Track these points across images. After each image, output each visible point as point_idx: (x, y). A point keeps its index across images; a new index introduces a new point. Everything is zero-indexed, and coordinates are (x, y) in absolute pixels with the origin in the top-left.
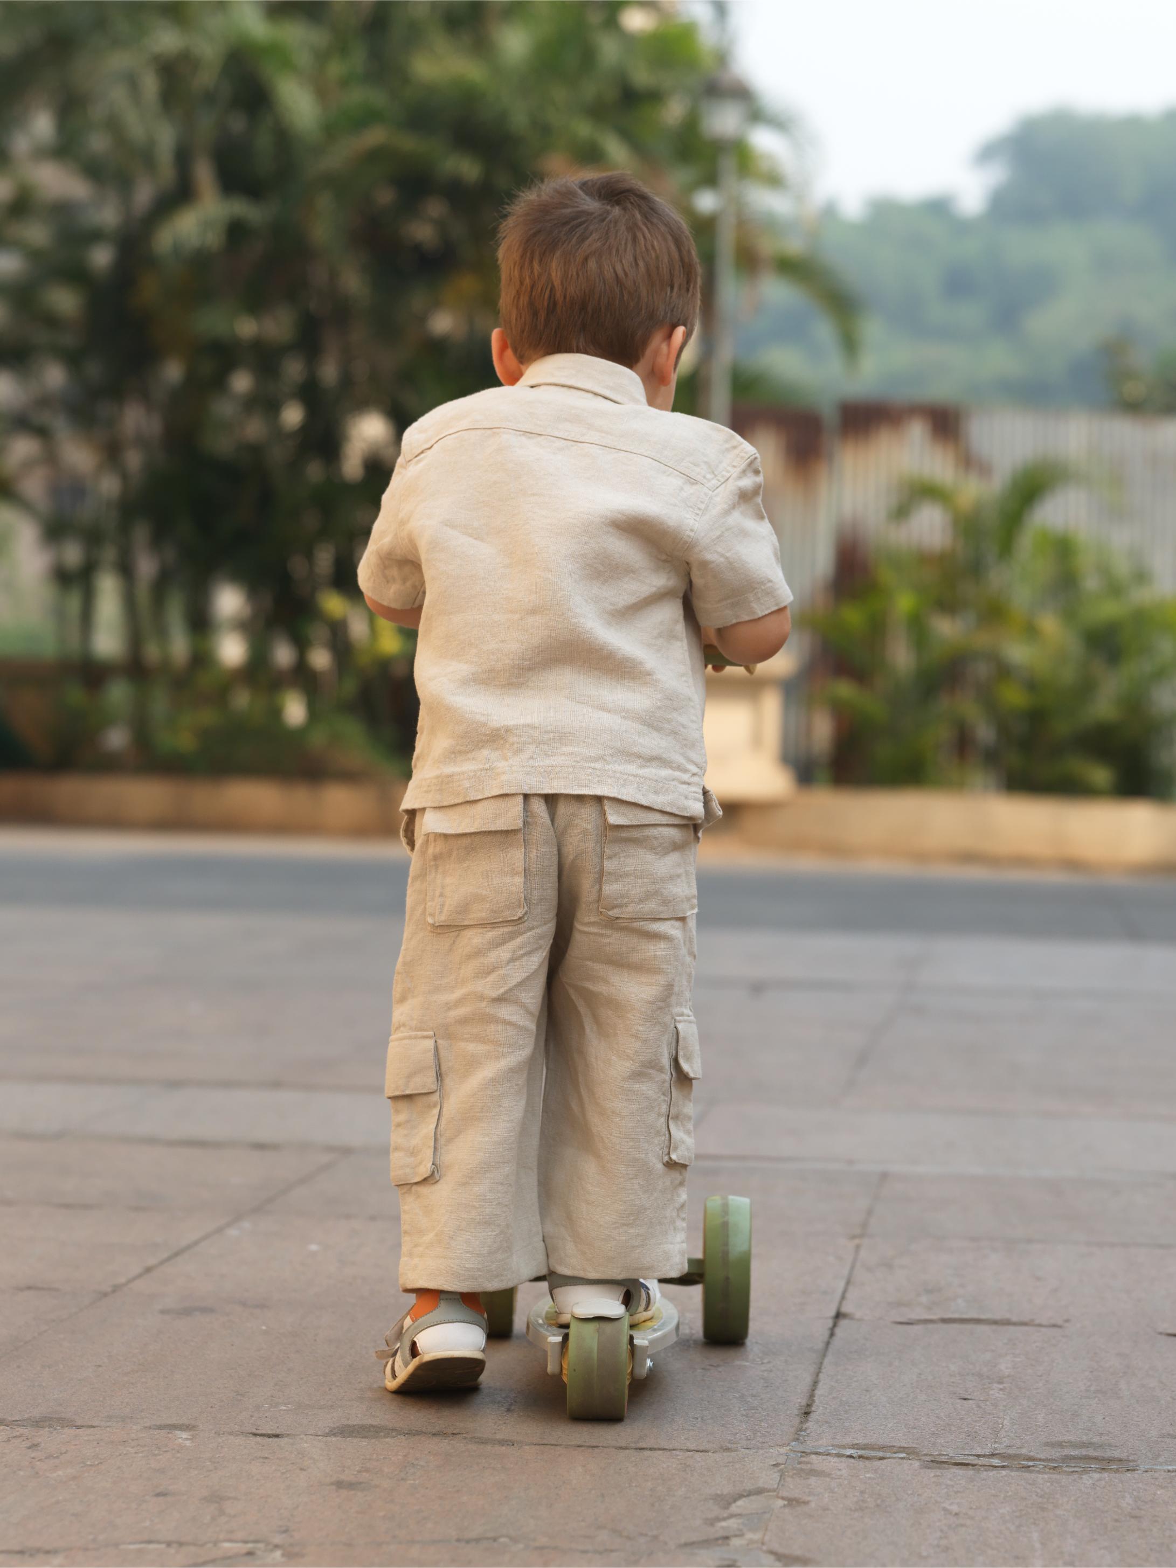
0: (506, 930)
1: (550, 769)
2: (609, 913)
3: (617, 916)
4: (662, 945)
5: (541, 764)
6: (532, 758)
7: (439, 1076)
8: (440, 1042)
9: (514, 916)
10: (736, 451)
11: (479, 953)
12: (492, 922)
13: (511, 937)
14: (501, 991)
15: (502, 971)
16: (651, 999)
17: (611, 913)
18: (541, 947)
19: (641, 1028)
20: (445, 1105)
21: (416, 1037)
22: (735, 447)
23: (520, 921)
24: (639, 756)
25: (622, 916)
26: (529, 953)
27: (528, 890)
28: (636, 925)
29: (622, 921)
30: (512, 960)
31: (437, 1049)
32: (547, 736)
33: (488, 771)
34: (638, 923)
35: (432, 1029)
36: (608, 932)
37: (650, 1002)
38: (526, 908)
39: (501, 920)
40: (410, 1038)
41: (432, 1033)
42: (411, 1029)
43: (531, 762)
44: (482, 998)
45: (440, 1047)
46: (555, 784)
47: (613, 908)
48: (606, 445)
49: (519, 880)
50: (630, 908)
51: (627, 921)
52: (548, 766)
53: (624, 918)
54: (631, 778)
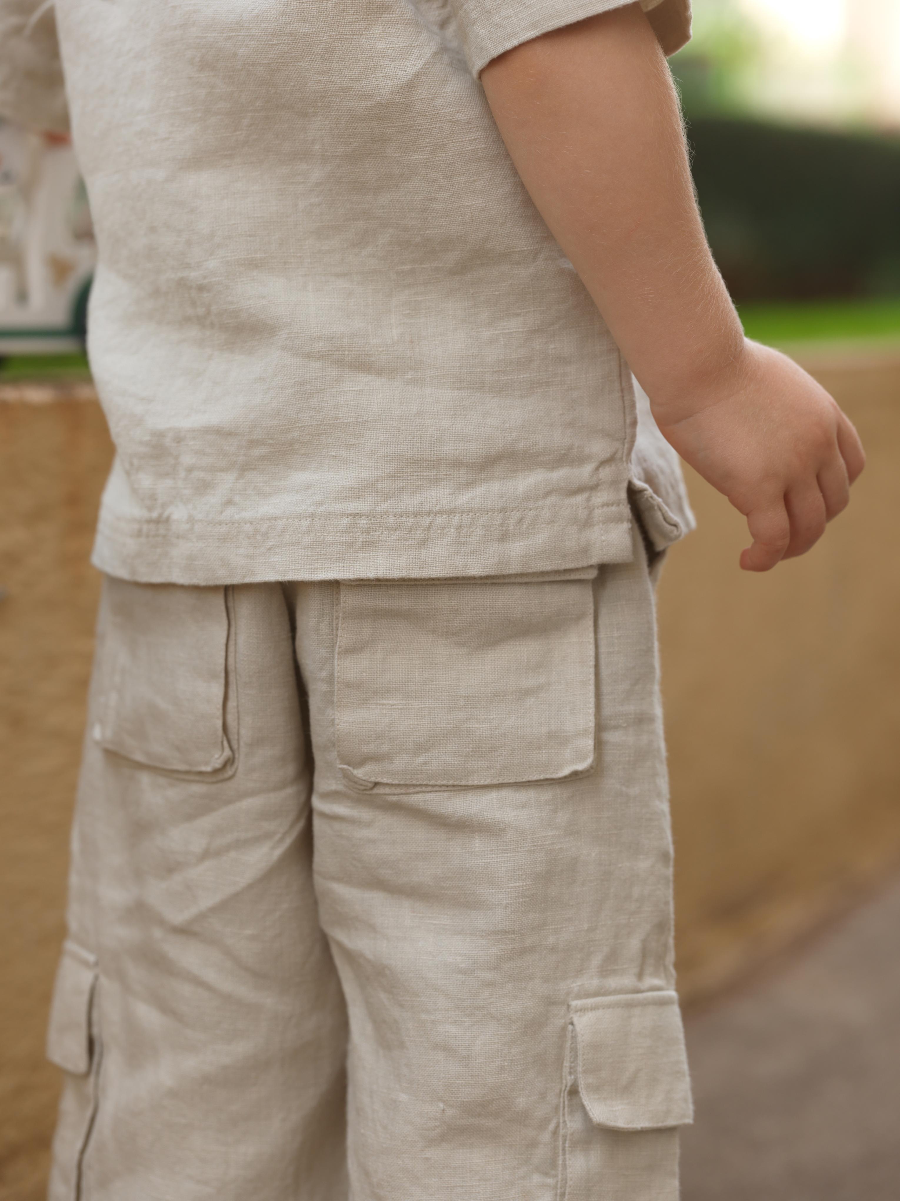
0: (196, 789)
1: (266, 525)
2: (355, 772)
3: (373, 779)
4: (478, 843)
8: (102, 980)
9: (206, 764)
12: (174, 767)
13: (208, 805)
16: (463, 965)
17: (359, 773)
19: (453, 1029)
21: (75, 957)
25: (385, 780)
28: (417, 799)
29: (387, 790)
30: (206, 855)
32: (257, 452)
34: (420, 796)
35: (94, 950)
36: (364, 814)
37: (461, 971)
38: (228, 748)
47: (363, 762)
50: (400, 763)
51: (398, 791)
52: (262, 519)
53: (387, 784)
54: (440, 520)
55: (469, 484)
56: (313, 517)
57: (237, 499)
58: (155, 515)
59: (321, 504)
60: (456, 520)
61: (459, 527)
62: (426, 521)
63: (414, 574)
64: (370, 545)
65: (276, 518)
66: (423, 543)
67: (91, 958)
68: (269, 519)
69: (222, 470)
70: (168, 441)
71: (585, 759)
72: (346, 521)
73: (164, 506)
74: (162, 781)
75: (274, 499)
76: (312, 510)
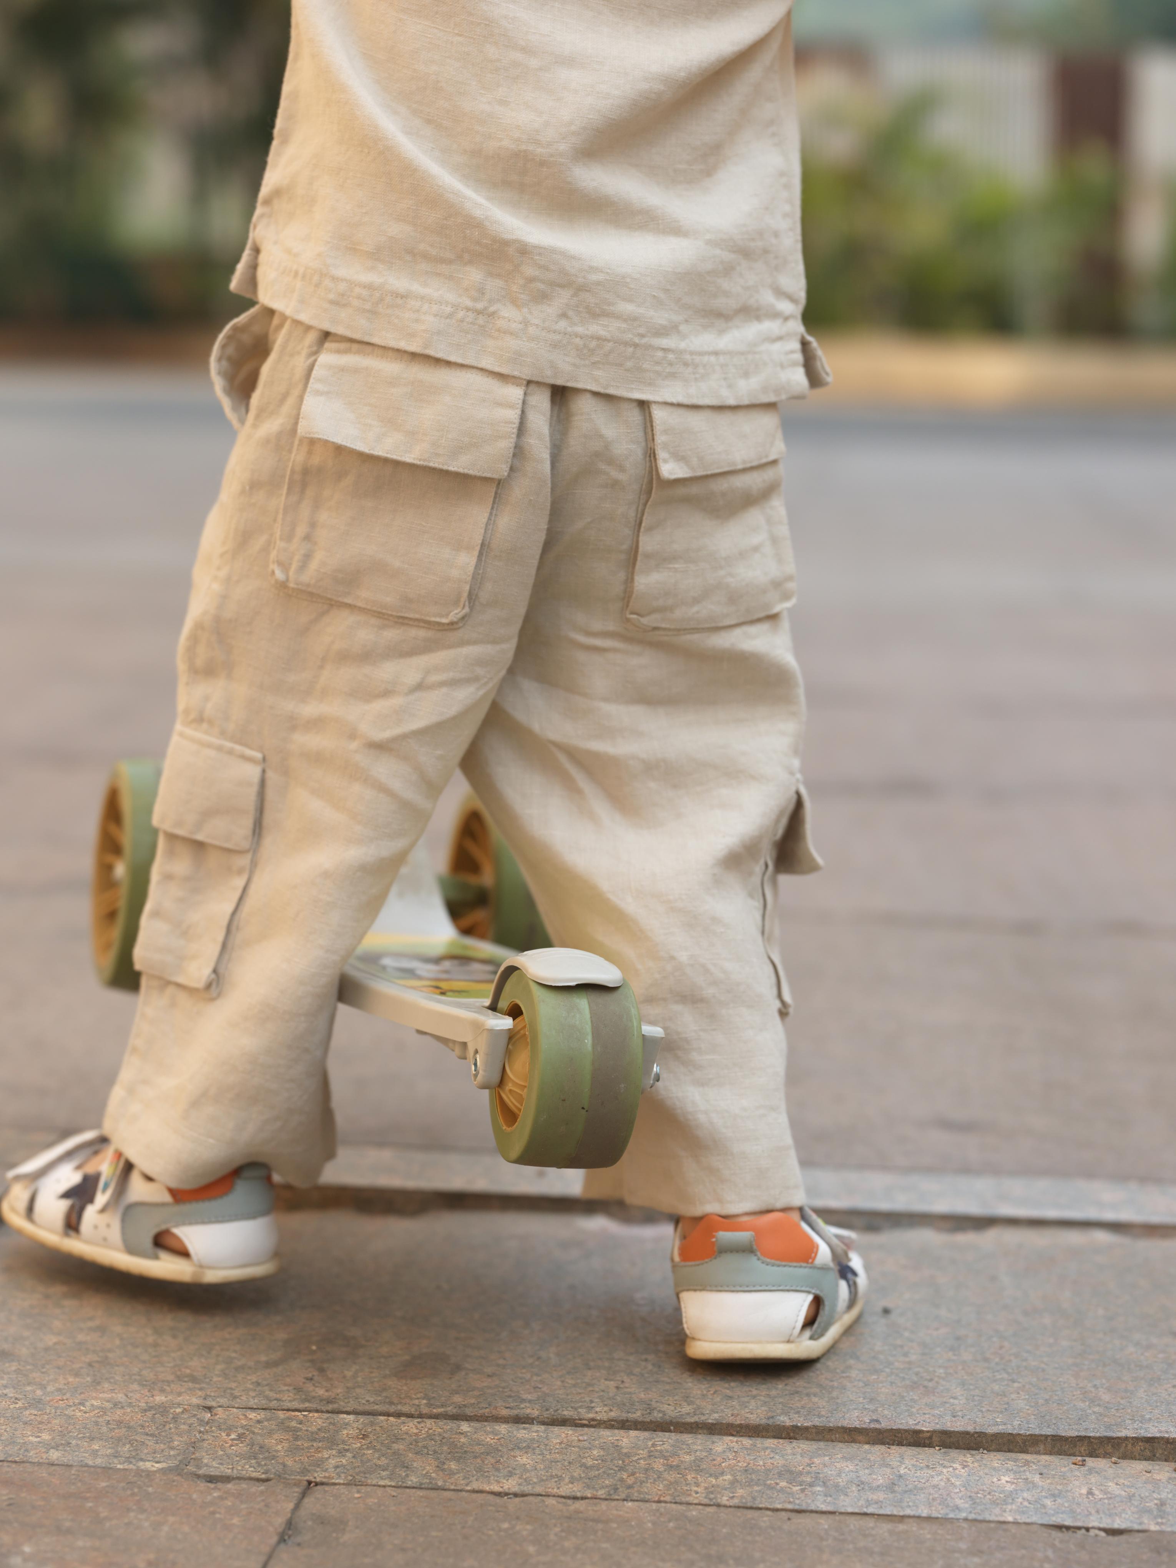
0: (422, 633)
1: (594, 343)
5: (580, 329)
6: (564, 315)
7: (258, 828)
8: (270, 774)
9: (441, 616)
11: (366, 656)
12: (402, 615)
13: (427, 647)
14: (388, 734)
18: (476, 679)
20: (256, 879)
21: (230, 752)
23: (452, 627)
26: (453, 683)
27: (478, 579)
28: (685, 640)
30: (420, 687)
31: (263, 783)
33: (481, 316)
34: (688, 637)
35: (260, 749)
38: (467, 610)
39: (417, 616)
40: (220, 749)
41: (258, 755)
42: (223, 734)
43: (562, 324)
44: (352, 735)
45: (269, 783)
47: (650, 613)
49: (467, 561)
51: (671, 633)
53: (664, 628)
56: (636, 346)
64: (672, 374)
75: (604, 321)
76: (636, 340)
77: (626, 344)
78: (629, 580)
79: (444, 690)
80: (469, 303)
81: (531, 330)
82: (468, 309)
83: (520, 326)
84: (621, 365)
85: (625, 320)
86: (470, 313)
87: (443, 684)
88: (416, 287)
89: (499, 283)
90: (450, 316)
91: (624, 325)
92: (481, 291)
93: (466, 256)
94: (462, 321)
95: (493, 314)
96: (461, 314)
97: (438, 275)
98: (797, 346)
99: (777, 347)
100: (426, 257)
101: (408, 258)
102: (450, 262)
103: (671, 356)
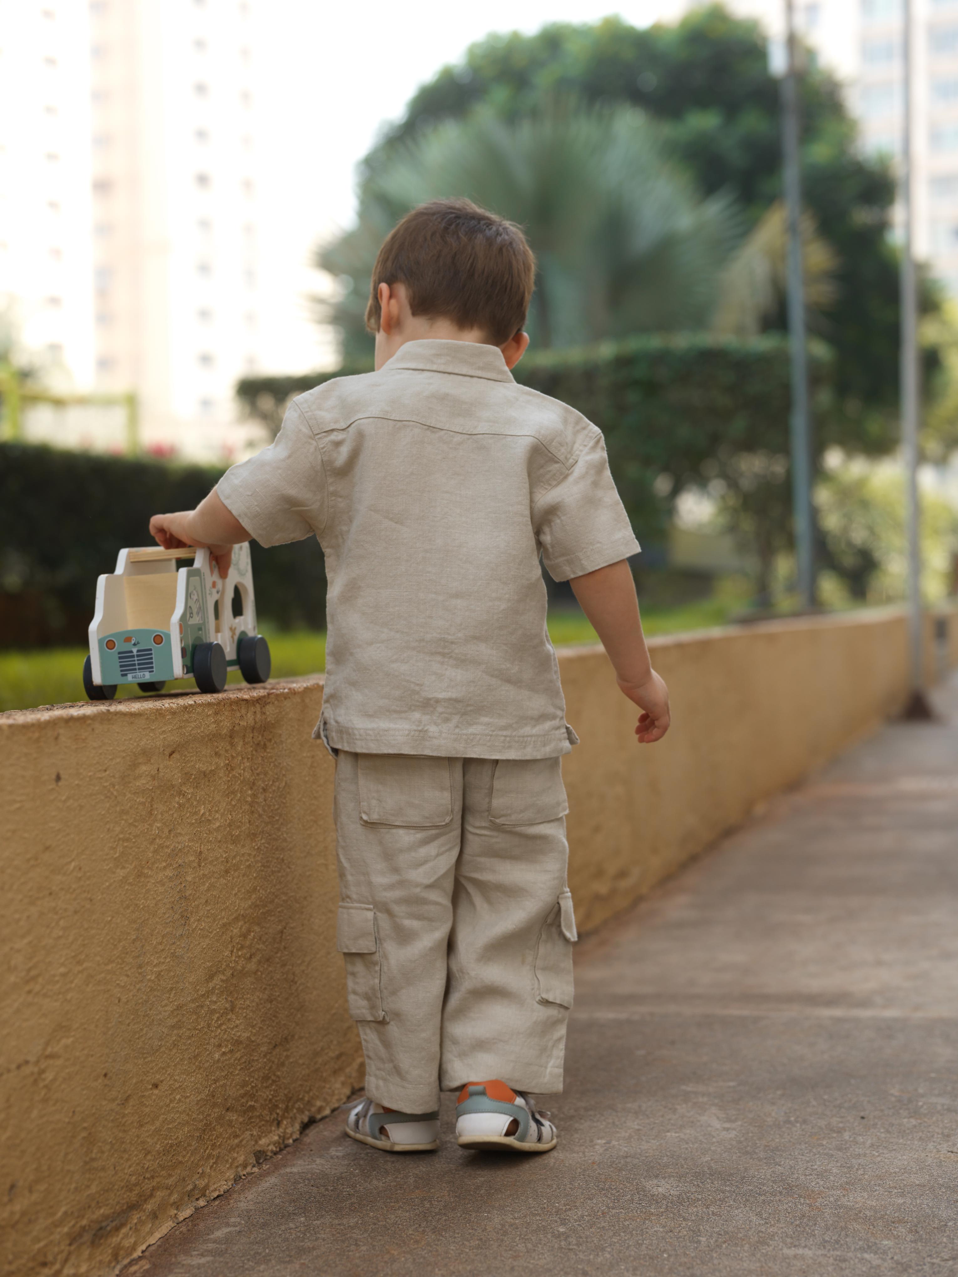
1: (472, 737)
2: (496, 820)
3: (503, 823)
5: (465, 732)
6: (457, 727)
7: (378, 941)
8: (378, 914)
9: (442, 822)
10: (585, 432)
11: (412, 848)
14: (432, 879)
15: (431, 864)
17: (498, 821)
21: (358, 909)
22: (584, 428)
24: (532, 718)
25: (507, 823)
28: (518, 829)
29: (506, 826)
30: (438, 855)
31: (375, 919)
32: (469, 708)
33: (421, 733)
34: (519, 828)
36: (495, 834)
38: (452, 816)
40: (355, 908)
42: (355, 901)
43: (457, 730)
44: (418, 884)
46: (476, 749)
47: (500, 817)
48: (495, 433)
50: (513, 817)
51: (510, 827)
52: (471, 734)
53: (508, 825)
54: (529, 739)
55: (535, 726)
56: (491, 735)
57: (460, 725)
58: (420, 728)
59: (493, 731)
60: (533, 739)
61: (534, 742)
62: (526, 739)
63: (523, 758)
64: (510, 747)
65: (476, 735)
66: (525, 748)
67: (371, 906)
68: (474, 734)
69: (454, 714)
70: (432, 702)
71: (565, 810)
72: (503, 738)
73: (425, 725)
74: (412, 831)
75: (475, 727)
76: (491, 733)
77: (486, 735)
78: (490, 802)
79: (447, 853)
80: (415, 728)
81: (443, 735)
82: (415, 731)
83: (439, 734)
84: (485, 745)
85: (484, 725)
86: (416, 732)
87: (446, 851)
88: (392, 726)
89: (428, 717)
90: (408, 735)
91: (484, 727)
92: (420, 722)
93: (413, 708)
94: (413, 736)
95: (426, 731)
96: (412, 733)
97: (401, 718)
98: (564, 730)
99: (557, 732)
100: (395, 711)
101: (388, 714)
102: (405, 712)
103: (508, 739)
